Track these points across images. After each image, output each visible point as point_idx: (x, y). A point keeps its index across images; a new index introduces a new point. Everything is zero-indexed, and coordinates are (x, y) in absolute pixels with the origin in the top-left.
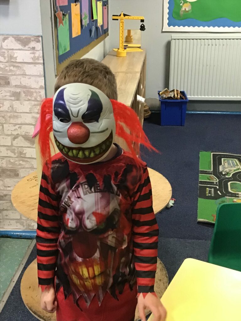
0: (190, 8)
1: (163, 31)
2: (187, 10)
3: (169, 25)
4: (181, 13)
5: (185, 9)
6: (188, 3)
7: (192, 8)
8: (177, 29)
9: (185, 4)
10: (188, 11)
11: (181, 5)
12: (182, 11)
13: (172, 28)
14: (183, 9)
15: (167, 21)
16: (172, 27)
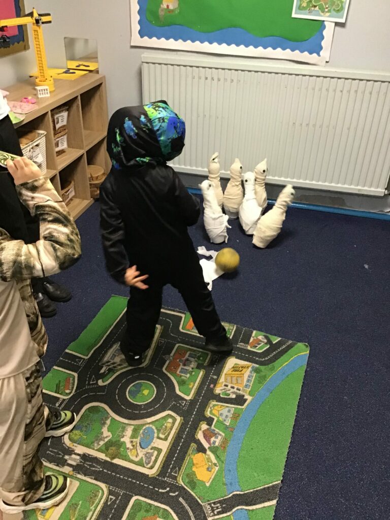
0: (177, 6)
1: (132, 44)
2: (171, 7)
3: (142, 34)
4: (161, 13)
5: (168, 6)
7: (179, 4)
8: (154, 42)
10: (172, 11)
12: (162, 10)
13: (147, 41)
14: (164, 6)
15: (138, 28)
16: (146, 38)
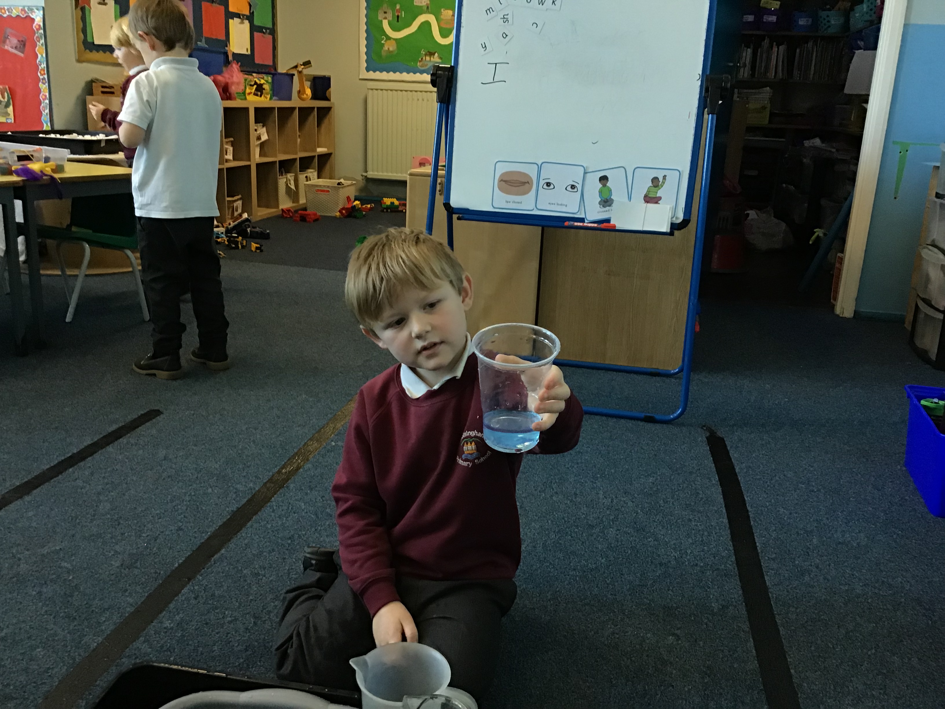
0: (395, 47)
1: (360, 77)
2: (391, 49)
3: (368, 69)
4: (383, 54)
5: (389, 49)
6: (392, 40)
7: (397, 46)
8: (377, 75)
9: (388, 41)
10: (392, 52)
11: (383, 42)
12: (384, 52)
13: (372, 75)
14: (386, 48)
15: (365, 65)
16: (371, 72)
